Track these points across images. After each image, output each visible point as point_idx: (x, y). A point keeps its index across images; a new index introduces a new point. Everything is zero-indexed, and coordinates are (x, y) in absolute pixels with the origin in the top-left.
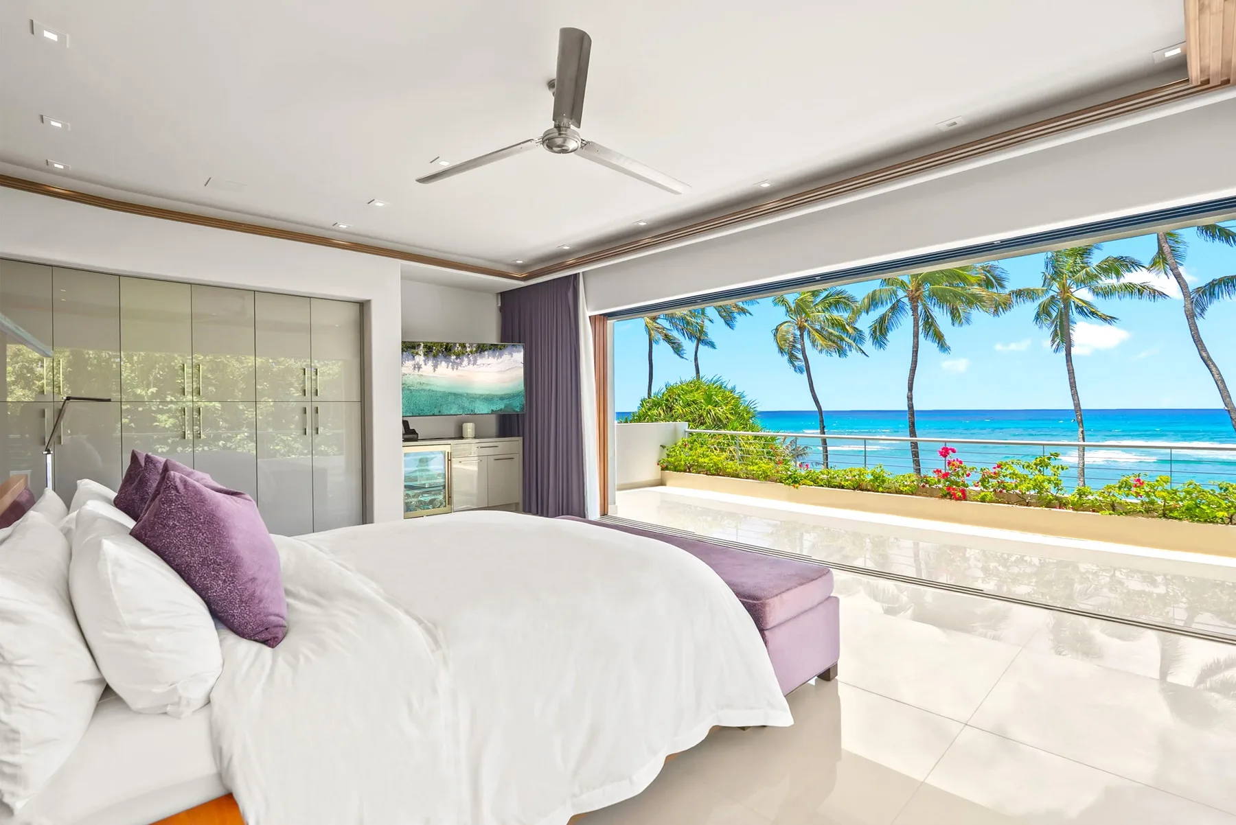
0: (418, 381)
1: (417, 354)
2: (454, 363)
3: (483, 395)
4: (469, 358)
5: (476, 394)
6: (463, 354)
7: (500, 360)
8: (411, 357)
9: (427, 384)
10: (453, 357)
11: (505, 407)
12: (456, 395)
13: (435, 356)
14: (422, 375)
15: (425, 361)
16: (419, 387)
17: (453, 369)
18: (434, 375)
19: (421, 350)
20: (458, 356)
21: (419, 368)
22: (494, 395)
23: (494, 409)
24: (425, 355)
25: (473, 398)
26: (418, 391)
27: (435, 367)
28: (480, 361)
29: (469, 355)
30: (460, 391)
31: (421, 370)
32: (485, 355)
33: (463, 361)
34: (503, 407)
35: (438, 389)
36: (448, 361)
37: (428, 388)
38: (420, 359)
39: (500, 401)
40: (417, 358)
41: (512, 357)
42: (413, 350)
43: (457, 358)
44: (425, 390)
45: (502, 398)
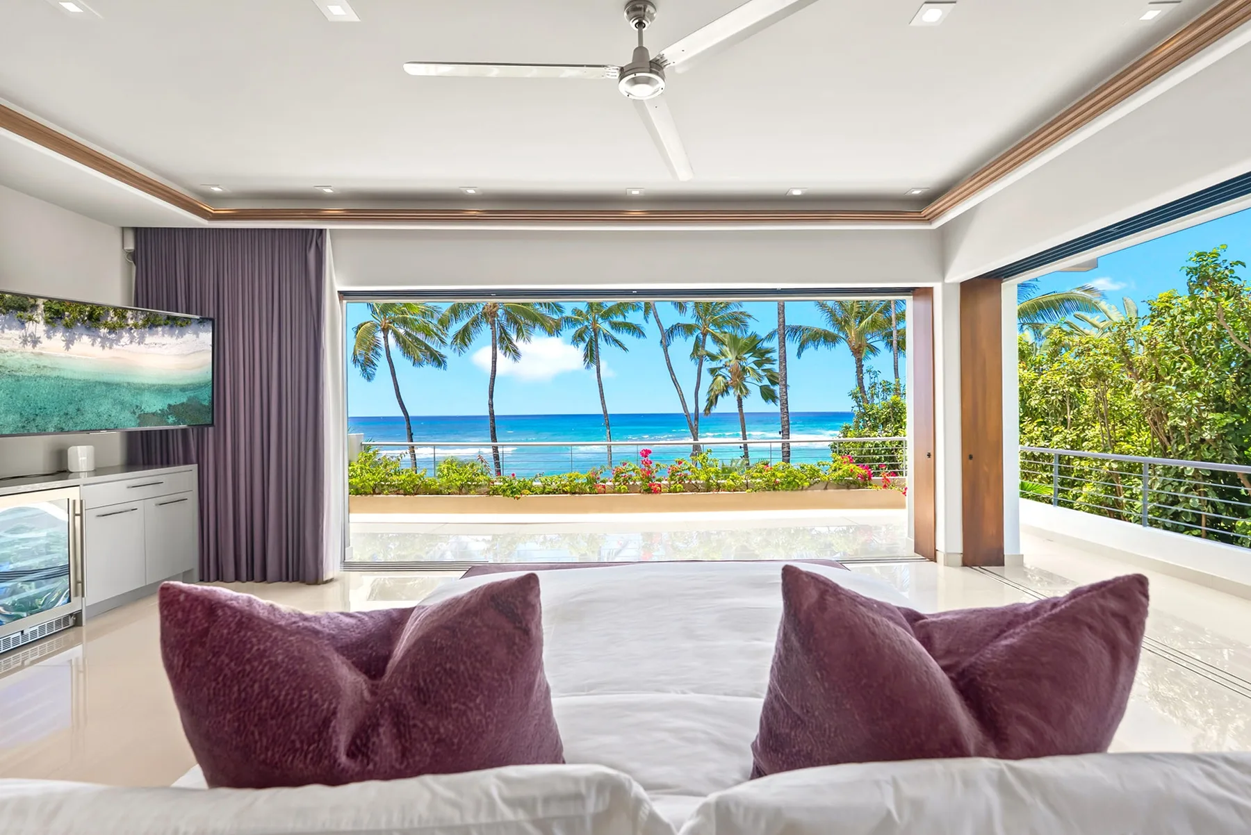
0: (33, 362)
1: (30, 319)
2: (104, 339)
3: (154, 385)
4: (130, 333)
5: (143, 384)
6: (121, 327)
7: (180, 340)
8: (16, 323)
9: (53, 369)
10: (104, 331)
11: (189, 400)
12: (108, 385)
13: (68, 327)
14: (41, 354)
15: (47, 332)
16: (34, 372)
17: (103, 347)
18: (67, 354)
19: (39, 315)
20: (112, 329)
21: (35, 341)
22: (172, 385)
23: (172, 403)
24: (47, 322)
25: (139, 389)
26: (35, 378)
27: (69, 343)
28: (149, 339)
29: (131, 329)
30: (117, 379)
31: (39, 345)
32: (157, 331)
33: (122, 337)
34: (184, 400)
35: (76, 376)
36: (94, 336)
37: (55, 374)
38: (38, 327)
39: (180, 393)
40: (30, 327)
41: (198, 337)
42: (22, 313)
43: (110, 333)
44: (47, 378)
45: (183, 389)
